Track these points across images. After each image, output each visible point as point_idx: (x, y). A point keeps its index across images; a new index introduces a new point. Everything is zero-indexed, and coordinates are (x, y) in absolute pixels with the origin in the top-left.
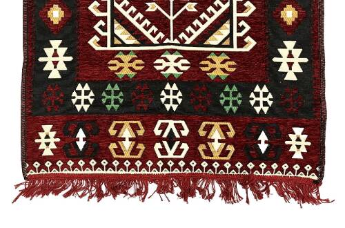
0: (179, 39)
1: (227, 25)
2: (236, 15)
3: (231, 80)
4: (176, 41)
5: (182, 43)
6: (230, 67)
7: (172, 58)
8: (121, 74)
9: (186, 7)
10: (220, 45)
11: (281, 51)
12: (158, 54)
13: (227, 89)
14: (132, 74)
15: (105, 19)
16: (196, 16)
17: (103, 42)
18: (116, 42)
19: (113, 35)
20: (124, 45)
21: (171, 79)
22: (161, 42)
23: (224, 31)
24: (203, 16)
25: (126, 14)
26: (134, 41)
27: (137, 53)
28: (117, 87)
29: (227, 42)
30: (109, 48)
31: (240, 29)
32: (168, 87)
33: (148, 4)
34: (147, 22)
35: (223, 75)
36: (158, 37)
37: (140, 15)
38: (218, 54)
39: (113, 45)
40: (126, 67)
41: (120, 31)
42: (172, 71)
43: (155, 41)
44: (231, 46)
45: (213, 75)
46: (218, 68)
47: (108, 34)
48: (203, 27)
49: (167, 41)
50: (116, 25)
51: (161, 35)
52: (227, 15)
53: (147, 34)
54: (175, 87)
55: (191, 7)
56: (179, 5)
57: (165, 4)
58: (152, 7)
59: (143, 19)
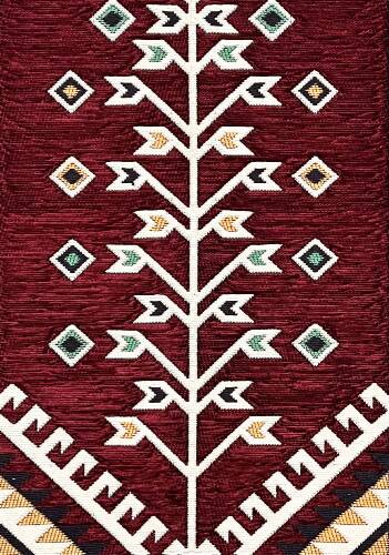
0: (217, 541)
1: (380, 491)
4: (208, 548)
5: (228, 551)
9: (242, 430)
16: (274, 460)
22: (157, 550)
23: (370, 512)
24: (300, 459)
25: (37, 456)
26: (64, 545)
33: (115, 421)
34: (108, 481)
36: (143, 533)
37: (85, 460)
41: (16, 514)
43: (134, 544)
48: (299, 499)
49: (175, 548)
50: (5, 492)
51: (155, 526)
55: (258, 431)
56: (217, 423)
57: (170, 424)
58: (127, 432)
59: (96, 473)
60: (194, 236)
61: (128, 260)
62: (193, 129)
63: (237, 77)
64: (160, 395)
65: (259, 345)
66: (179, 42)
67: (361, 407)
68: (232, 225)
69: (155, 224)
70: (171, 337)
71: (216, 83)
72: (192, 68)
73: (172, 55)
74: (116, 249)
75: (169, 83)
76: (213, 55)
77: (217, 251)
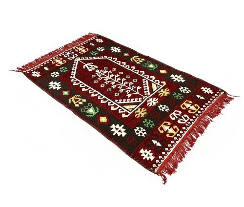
1: (153, 84)
2: (152, 81)
3: (171, 92)
7: (150, 100)
8: (142, 116)
10: (157, 89)
11: (173, 78)
12: (146, 103)
13: (174, 95)
14: (145, 113)
15: (120, 108)
16: (143, 88)
17: (126, 113)
18: (130, 110)
19: (127, 110)
20: (133, 109)
21: (158, 105)
22: (143, 100)
25: (124, 102)
26: (135, 106)
27: (140, 107)
28: (146, 120)
29: (158, 87)
30: (130, 113)
31: (157, 82)
32: (159, 107)
33: (127, 96)
34: (132, 99)
35: (168, 93)
37: (128, 100)
38: (160, 90)
40: (141, 113)
41: (128, 107)
42: (155, 103)
44: (160, 86)
45: (166, 95)
46: (165, 93)
47: (125, 110)
48: (148, 89)
49: (144, 98)
51: (140, 98)
52: (150, 83)
53: (136, 101)
54: (161, 105)
56: (135, 89)
58: (129, 95)
59: (130, 100)
60: (117, 81)
61: (114, 87)
62: (108, 77)
63: (108, 72)
64: (128, 91)
65: (131, 83)
66: (100, 74)
67: (144, 81)
68: (119, 79)
69: (113, 83)
70: (124, 87)
71: (106, 74)
72: (103, 74)
74: (112, 87)
77: (120, 81)
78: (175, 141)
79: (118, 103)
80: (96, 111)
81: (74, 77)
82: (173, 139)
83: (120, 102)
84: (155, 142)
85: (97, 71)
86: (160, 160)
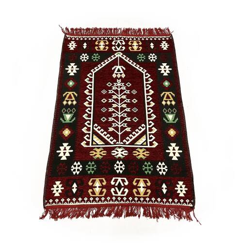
0: (123, 142)
1: (145, 136)
2: (148, 133)
3: (147, 159)
4: (122, 143)
5: (125, 144)
6: (147, 154)
7: (120, 150)
8: (95, 157)
9: (126, 129)
10: (142, 145)
11: (169, 147)
12: (113, 148)
13: (146, 163)
14: (100, 157)
15: (89, 134)
16: (131, 133)
17: (88, 143)
18: (94, 143)
19: (93, 141)
20: (98, 145)
21: (119, 159)
22: (115, 143)
23: (143, 139)
24: (134, 133)
25: (99, 132)
26: (102, 143)
27: (103, 148)
28: (93, 163)
29: (145, 144)
30: (90, 146)
31: (150, 138)
32: (118, 162)
33: (109, 128)
34: (108, 135)
35: (144, 157)
36: (113, 141)
37: (105, 133)
38: (141, 148)
39: (92, 145)
40: (98, 154)
41: (96, 139)
42: (120, 155)
43: (112, 143)
44: (147, 145)
45: (139, 157)
46: (141, 154)
47: (90, 140)
48: (134, 138)
49: (117, 143)
50: (94, 136)
51: (115, 141)
52: (145, 133)
53: (109, 140)
54: (121, 163)
55: (128, 129)
56: (123, 128)
57: (117, 128)
58: (111, 129)
59: (107, 134)
60: (119, 107)
61: (111, 110)
62: (119, 96)
63: (125, 90)
64: (115, 125)
65: (128, 119)
66: (117, 87)
67: (142, 127)
68: (124, 106)
69: (115, 106)
70: (117, 118)
71: (122, 91)
72: (119, 89)
73: (116, 88)
74: (110, 109)
75: (116, 91)
76: (121, 88)
77: (122, 109)
78: (89, 200)
79: (94, 128)
80: (70, 121)
81: (94, 73)
82: (89, 197)
83: (96, 129)
84: (75, 185)
85: (119, 81)
86: (60, 201)
